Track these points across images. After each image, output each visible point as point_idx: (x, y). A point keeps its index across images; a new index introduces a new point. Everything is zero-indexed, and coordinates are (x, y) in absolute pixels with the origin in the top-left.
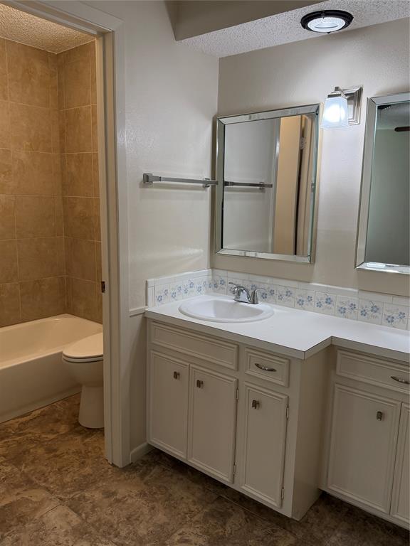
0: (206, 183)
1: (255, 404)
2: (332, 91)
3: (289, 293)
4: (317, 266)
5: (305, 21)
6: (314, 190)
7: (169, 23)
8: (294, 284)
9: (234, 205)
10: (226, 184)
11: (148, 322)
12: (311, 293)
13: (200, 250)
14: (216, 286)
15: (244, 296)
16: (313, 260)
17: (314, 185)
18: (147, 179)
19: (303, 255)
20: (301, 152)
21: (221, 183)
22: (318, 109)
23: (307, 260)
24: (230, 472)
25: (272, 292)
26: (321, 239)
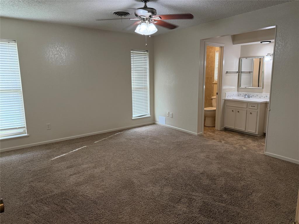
0: (237, 72)
1: (251, 113)
2: (267, 55)
3: (257, 96)
4: (264, 89)
5: (261, 42)
6: (263, 73)
7: (232, 42)
8: (259, 93)
9: (244, 77)
10: (242, 72)
11: (226, 101)
12: (262, 95)
13: (235, 87)
14: (239, 95)
15: (246, 96)
16: (263, 88)
17: (263, 72)
18: (227, 72)
19: (261, 87)
20: (260, 62)
21: (241, 72)
22: (264, 57)
23: (262, 88)
24: (245, 128)
25: (253, 96)
26: (265, 83)
